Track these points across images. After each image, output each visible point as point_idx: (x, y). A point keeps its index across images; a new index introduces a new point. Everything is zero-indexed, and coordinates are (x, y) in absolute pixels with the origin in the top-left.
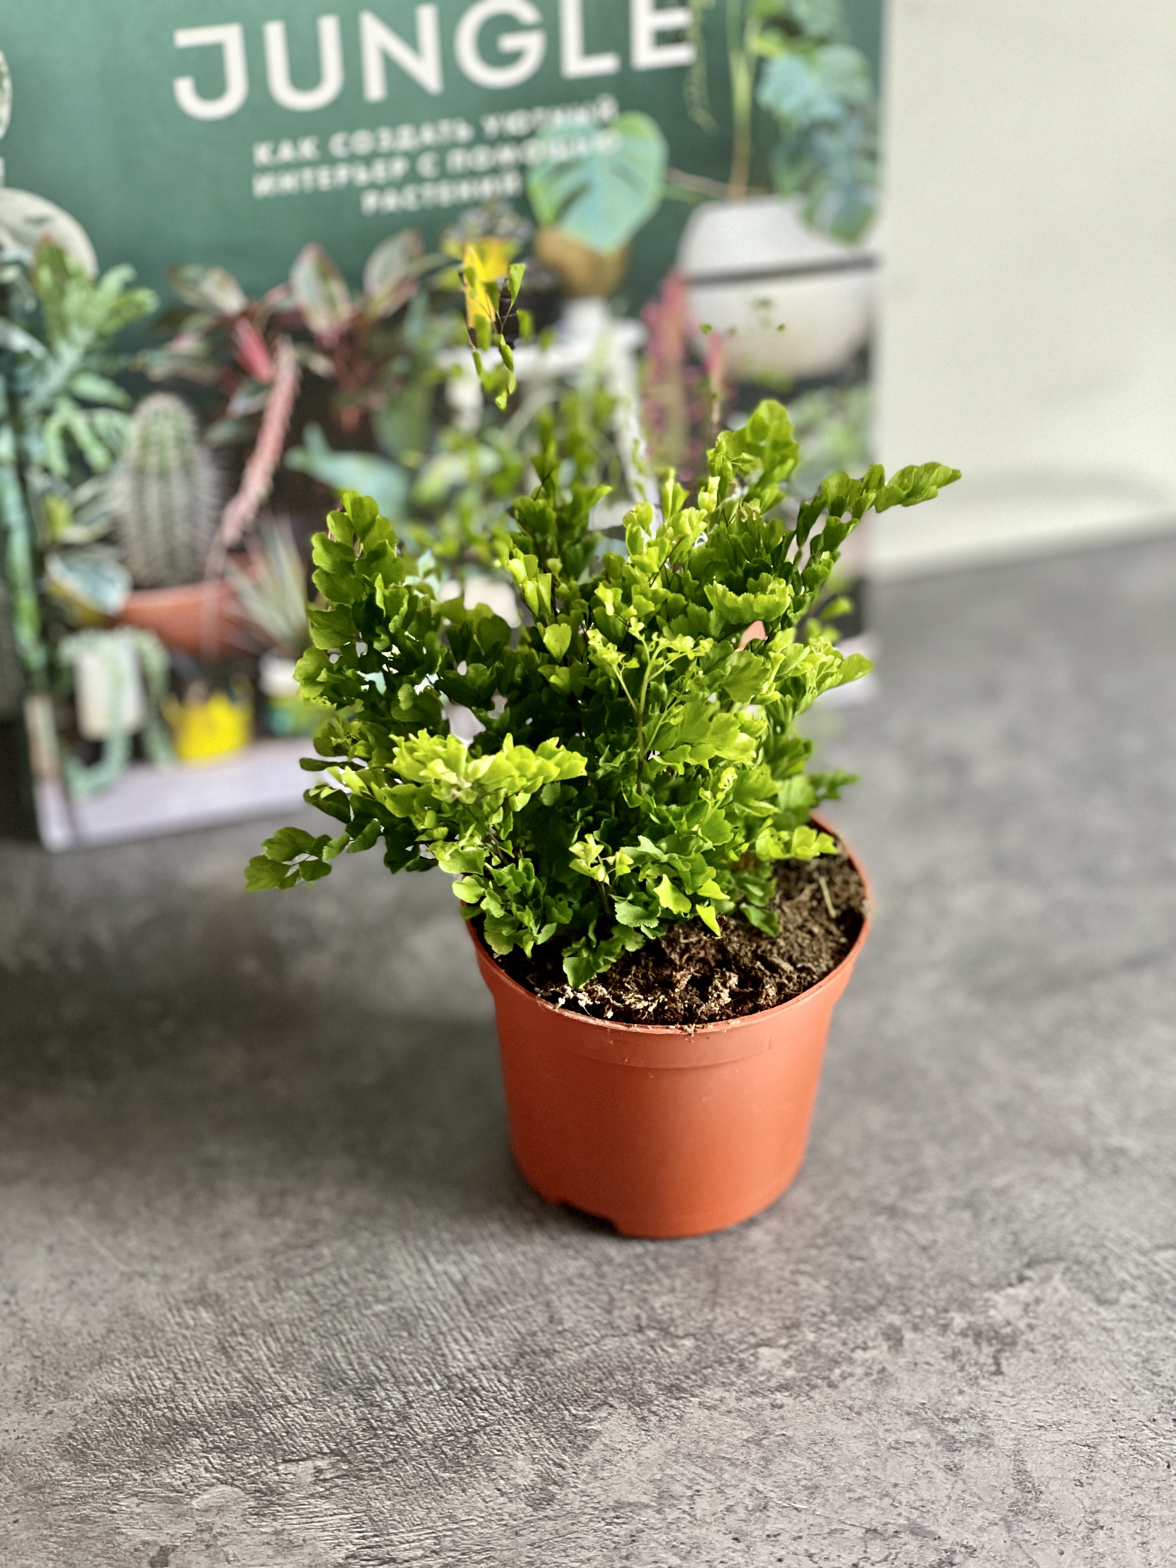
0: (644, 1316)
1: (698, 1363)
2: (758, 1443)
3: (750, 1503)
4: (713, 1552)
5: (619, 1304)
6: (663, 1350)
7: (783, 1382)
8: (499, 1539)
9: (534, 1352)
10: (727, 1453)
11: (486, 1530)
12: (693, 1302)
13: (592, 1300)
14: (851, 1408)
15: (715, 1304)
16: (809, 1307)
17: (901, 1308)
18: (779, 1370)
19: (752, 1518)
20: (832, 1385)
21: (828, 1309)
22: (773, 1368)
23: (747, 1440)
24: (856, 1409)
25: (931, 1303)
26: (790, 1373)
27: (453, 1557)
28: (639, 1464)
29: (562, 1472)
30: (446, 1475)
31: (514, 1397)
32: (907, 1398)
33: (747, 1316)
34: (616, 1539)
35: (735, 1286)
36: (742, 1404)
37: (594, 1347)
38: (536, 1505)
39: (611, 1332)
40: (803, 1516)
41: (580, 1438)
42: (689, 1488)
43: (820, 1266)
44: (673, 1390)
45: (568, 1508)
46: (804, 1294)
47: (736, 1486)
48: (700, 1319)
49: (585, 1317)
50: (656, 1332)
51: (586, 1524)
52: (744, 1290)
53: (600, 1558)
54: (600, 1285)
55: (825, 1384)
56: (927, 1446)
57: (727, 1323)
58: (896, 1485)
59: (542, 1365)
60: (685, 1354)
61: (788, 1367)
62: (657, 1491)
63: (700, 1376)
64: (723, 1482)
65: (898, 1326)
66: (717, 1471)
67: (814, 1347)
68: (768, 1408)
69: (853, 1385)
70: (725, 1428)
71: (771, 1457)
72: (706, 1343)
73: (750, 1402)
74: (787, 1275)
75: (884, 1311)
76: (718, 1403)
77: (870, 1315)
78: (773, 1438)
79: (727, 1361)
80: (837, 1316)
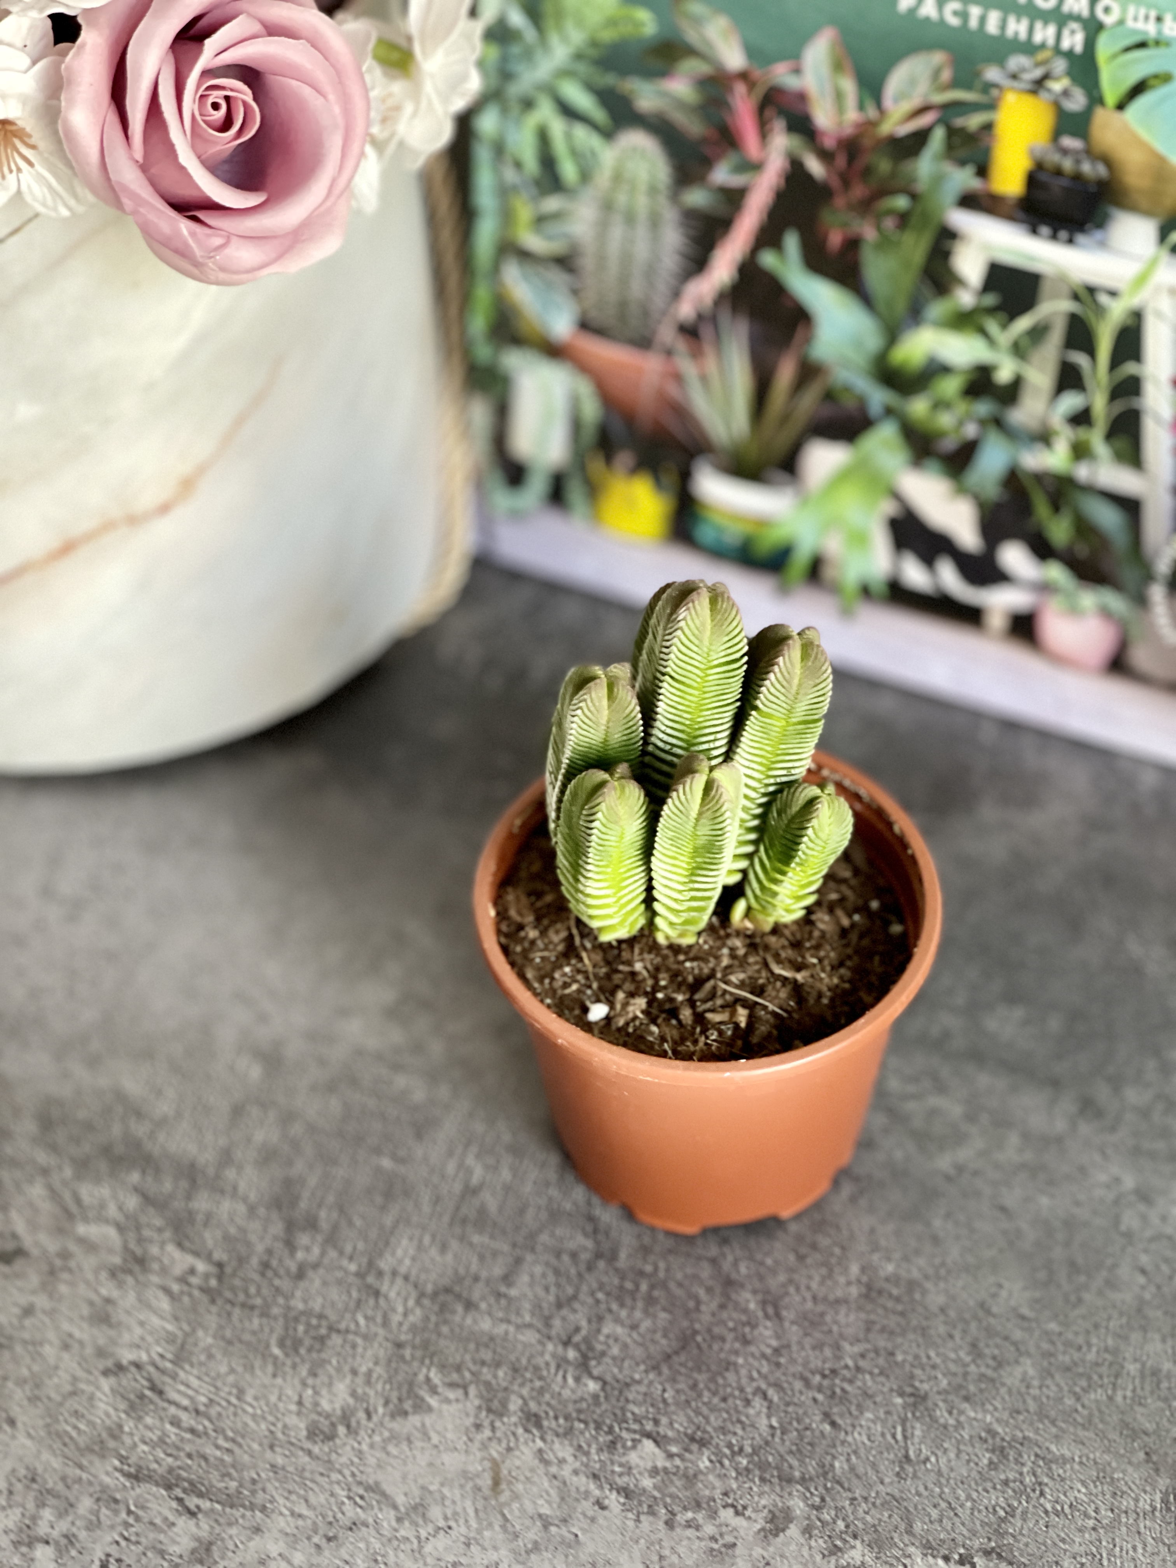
0: (584, 1332)
1: (579, 1411)
2: (546, 1526)
5: (577, 1305)
6: (564, 1377)
7: (632, 1486)
8: (253, 1440)
9: (458, 1297)
10: (511, 1511)
11: (252, 1424)
12: (639, 1352)
13: (558, 1285)
14: (661, 1558)
15: (656, 1368)
17: (817, 1500)
18: (640, 1473)
20: (670, 1524)
21: (748, 1450)
22: (637, 1466)
23: (540, 1516)
24: (664, 1563)
25: (852, 1517)
26: (647, 1483)
27: (205, 1427)
28: (431, 1464)
29: (364, 1422)
30: (276, 1351)
31: (400, 1324)
33: (670, 1401)
34: (339, 1515)
35: (691, 1364)
36: (575, 1479)
37: (512, 1329)
38: (312, 1434)
39: (540, 1325)
41: (410, 1402)
42: (446, 1518)
43: (789, 1403)
44: (532, 1420)
45: (334, 1456)
46: (743, 1419)
47: (484, 1549)
48: (626, 1372)
49: (536, 1296)
50: (577, 1355)
51: (331, 1483)
52: (696, 1375)
53: (309, 1522)
54: (580, 1275)
55: (664, 1518)
57: (645, 1394)
59: (454, 1312)
60: (579, 1393)
61: (651, 1477)
62: (418, 1500)
63: (569, 1424)
64: (478, 1537)
65: (794, 1514)
66: (485, 1523)
67: (695, 1476)
68: (592, 1500)
69: (689, 1539)
70: (535, 1489)
71: (543, 1548)
72: (607, 1398)
73: (582, 1482)
74: (749, 1390)
75: (798, 1491)
76: (555, 1461)
77: (780, 1485)
78: (564, 1531)
79: (606, 1429)
80: (749, 1463)
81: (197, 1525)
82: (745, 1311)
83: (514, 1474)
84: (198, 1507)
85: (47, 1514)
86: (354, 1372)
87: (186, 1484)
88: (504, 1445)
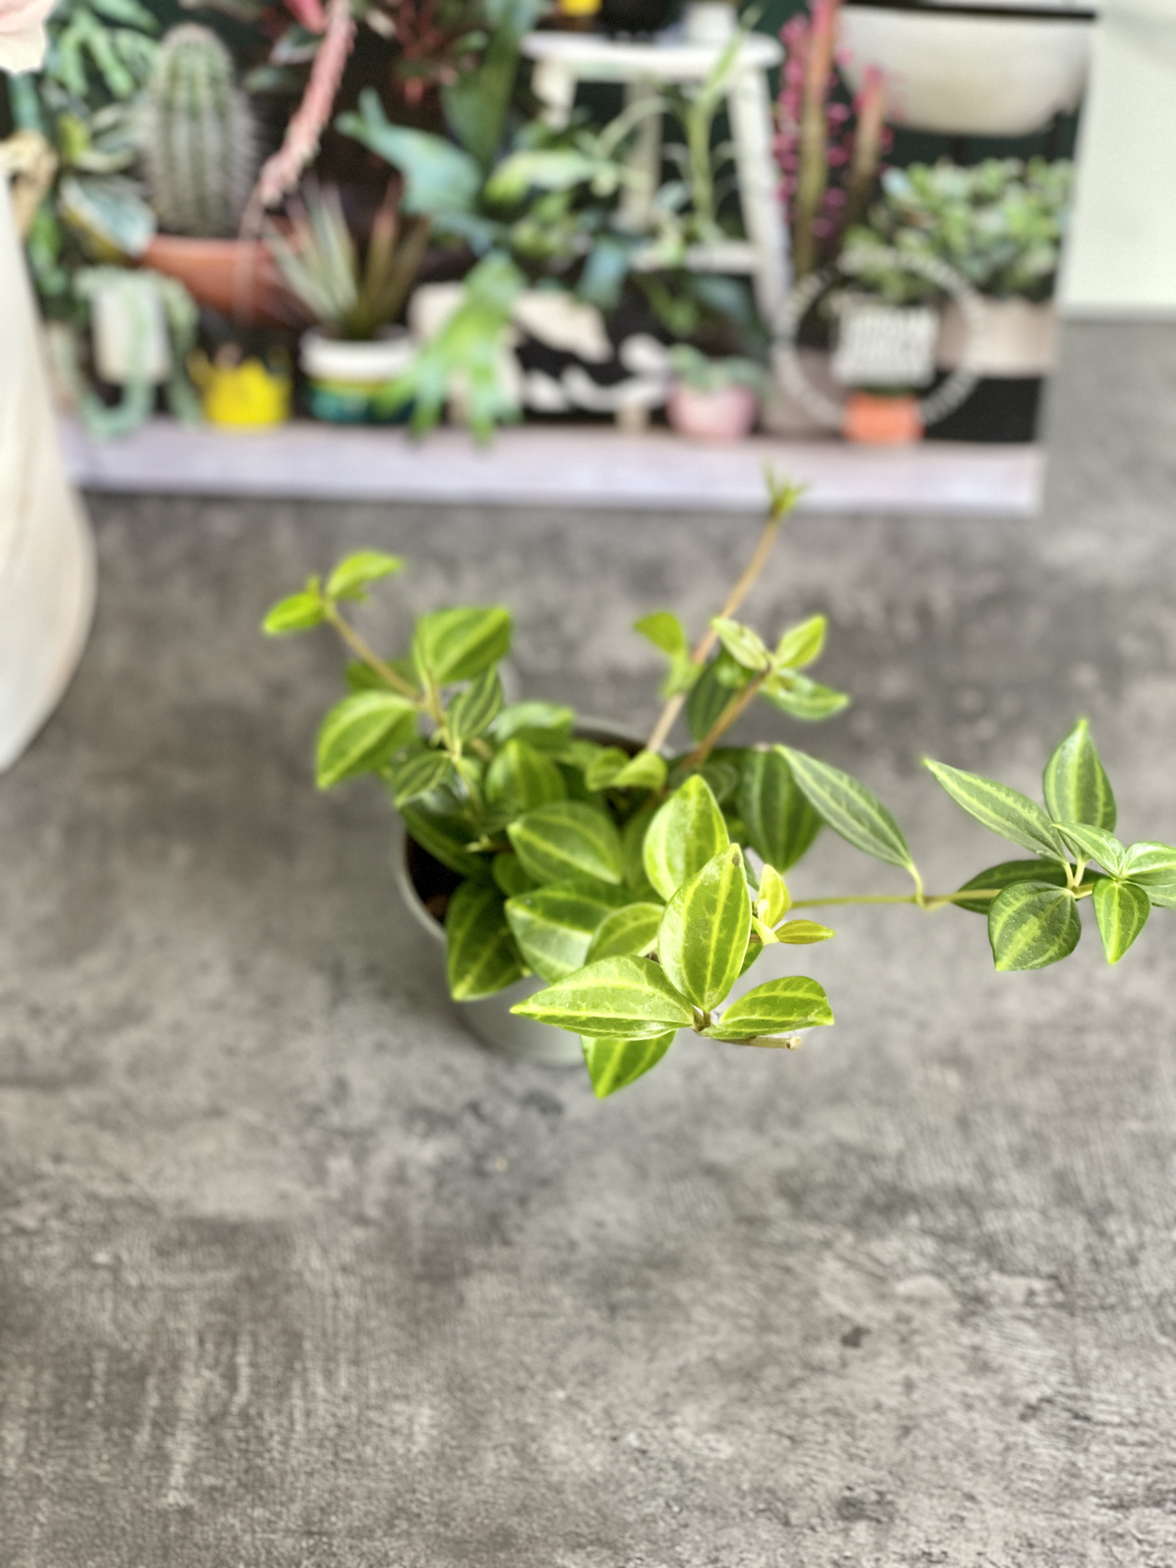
27: (1150, 1436)
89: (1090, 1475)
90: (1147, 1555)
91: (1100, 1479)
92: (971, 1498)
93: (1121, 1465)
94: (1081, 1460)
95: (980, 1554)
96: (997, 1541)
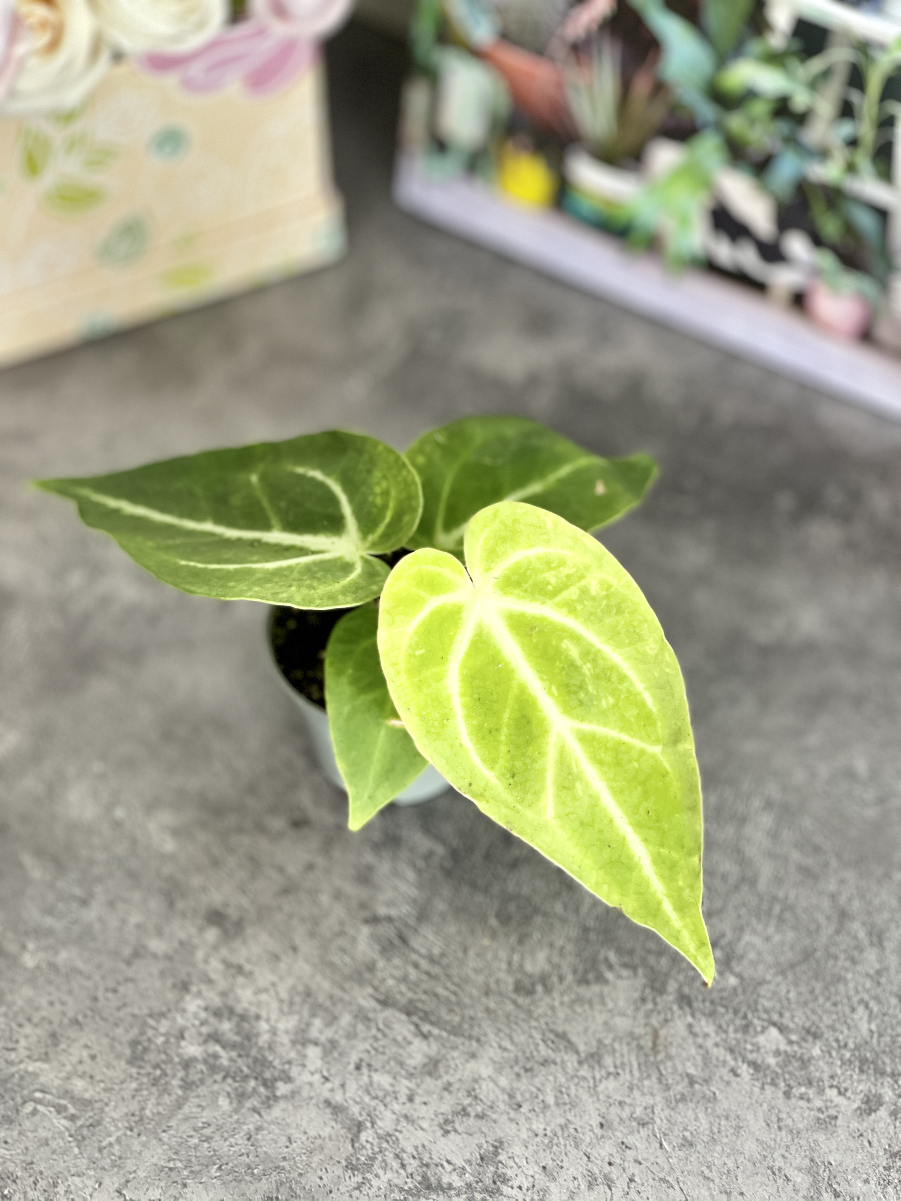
1: (722, 998)
2: (692, 1083)
3: (639, 1112)
4: (578, 1118)
7: (759, 1061)
8: (473, 987)
10: (666, 1069)
11: (472, 975)
12: (770, 959)
14: (779, 1120)
15: (783, 973)
16: (842, 1032)
18: (767, 1053)
19: (628, 1122)
20: (787, 1095)
21: (851, 1045)
22: (764, 1047)
23: (688, 1075)
24: (781, 1124)
26: (772, 1061)
27: (437, 972)
28: (606, 1023)
29: (557, 984)
30: (493, 922)
32: (825, 1149)
33: (793, 1000)
34: (535, 1053)
35: (811, 974)
36: (716, 1050)
38: (519, 988)
40: (659, 1152)
41: (592, 974)
42: (616, 1067)
43: (884, 1015)
44: (685, 1000)
45: (533, 1008)
46: (849, 1021)
47: (643, 1094)
48: (760, 973)
50: (722, 955)
51: (530, 1027)
52: (814, 982)
53: (512, 1055)
55: (784, 1089)
56: (796, 1191)
57: (774, 992)
58: (742, 1194)
60: (722, 985)
61: (775, 1057)
62: (594, 1050)
63: (713, 1007)
64: (640, 1084)
65: (884, 1100)
66: (645, 1075)
67: (809, 1060)
68: (728, 1068)
69: (802, 1108)
70: (684, 1054)
71: (688, 1099)
72: (744, 991)
73: (721, 1053)
74: (855, 999)
75: (888, 1082)
76: (701, 1035)
77: (875, 1075)
78: (705, 1088)
79: (741, 1014)
80: (851, 1056)
81: (429, 1046)
82: (855, 938)
83: (670, 1039)
84: (429, 1032)
85: (317, 1023)
86: (551, 945)
87: (421, 1014)
88: (663, 1016)
89: (379, 974)
90: (376, 1039)
91: (383, 980)
92: (294, 949)
93: (404, 979)
94: (381, 964)
95: (274, 985)
96: (289, 982)
